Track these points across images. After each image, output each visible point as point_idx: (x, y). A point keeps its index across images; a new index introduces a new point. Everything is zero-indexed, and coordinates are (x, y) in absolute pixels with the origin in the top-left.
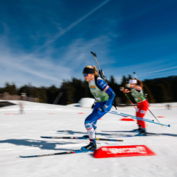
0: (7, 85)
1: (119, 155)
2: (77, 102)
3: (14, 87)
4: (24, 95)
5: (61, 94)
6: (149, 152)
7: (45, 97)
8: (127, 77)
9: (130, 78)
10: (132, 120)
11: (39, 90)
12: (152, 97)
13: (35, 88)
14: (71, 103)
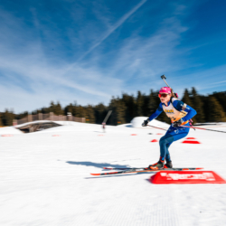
0: (52, 104)
2: (129, 122)
3: (59, 106)
4: (70, 115)
5: (110, 113)
7: (93, 116)
8: (190, 90)
9: (194, 91)
10: (197, 142)
11: (85, 108)
12: (223, 114)
13: (80, 106)
14: (122, 123)
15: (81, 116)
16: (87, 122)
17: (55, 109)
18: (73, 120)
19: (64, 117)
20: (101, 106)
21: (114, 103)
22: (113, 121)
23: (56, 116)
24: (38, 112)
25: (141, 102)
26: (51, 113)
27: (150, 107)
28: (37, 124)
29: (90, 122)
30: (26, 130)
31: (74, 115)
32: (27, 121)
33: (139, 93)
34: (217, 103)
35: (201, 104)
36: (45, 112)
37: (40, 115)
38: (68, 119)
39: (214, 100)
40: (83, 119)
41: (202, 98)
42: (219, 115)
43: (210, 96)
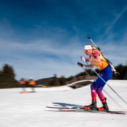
30: (74, 87)
32: (73, 82)
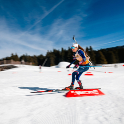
0: (12, 55)
1: (81, 95)
2: (57, 65)
3: (16, 56)
4: (23, 61)
5: (46, 60)
6: (100, 93)
7: (37, 62)
8: (89, 47)
9: (91, 48)
10: (92, 75)
11: (32, 57)
12: (105, 60)
13: (29, 56)
14: (53, 65)
15: (30, 62)
16: (33, 65)
17: (14, 58)
18: (25, 64)
19: (20, 62)
20: (41, 56)
21: (49, 54)
22: (48, 65)
23: (15, 62)
24: (4, 59)
25: (63, 54)
26: (12, 60)
27: (68, 57)
28: (3, 67)
29: (35, 65)
31: (25, 61)
33: (62, 49)
34: (102, 55)
35: (95, 55)
36: (8, 59)
37: (5, 61)
38: (22, 63)
39: (101, 53)
40: (31, 63)
41: (95, 52)
42: (103, 61)
43: (99, 51)
